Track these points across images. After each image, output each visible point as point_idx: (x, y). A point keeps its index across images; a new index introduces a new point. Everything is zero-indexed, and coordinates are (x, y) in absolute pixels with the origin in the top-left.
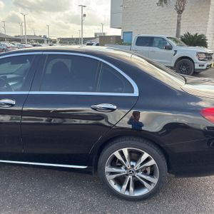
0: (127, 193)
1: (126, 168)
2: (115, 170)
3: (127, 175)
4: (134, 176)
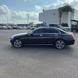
4: (61, 45)
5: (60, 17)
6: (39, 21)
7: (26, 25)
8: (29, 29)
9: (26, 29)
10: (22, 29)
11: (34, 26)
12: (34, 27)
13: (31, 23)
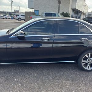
0: (88, 69)
1: (89, 60)
2: (85, 61)
3: (89, 63)
4: (91, 63)
5: (59, 3)
6: (28, 8)
7: (10, 13)
8: (14, 18)
9: (9, 18)
10: (3, 18)
11: (20, 15)
12: (22, 16)
13: (16, 11)
